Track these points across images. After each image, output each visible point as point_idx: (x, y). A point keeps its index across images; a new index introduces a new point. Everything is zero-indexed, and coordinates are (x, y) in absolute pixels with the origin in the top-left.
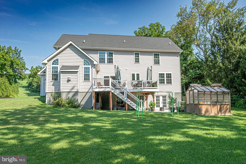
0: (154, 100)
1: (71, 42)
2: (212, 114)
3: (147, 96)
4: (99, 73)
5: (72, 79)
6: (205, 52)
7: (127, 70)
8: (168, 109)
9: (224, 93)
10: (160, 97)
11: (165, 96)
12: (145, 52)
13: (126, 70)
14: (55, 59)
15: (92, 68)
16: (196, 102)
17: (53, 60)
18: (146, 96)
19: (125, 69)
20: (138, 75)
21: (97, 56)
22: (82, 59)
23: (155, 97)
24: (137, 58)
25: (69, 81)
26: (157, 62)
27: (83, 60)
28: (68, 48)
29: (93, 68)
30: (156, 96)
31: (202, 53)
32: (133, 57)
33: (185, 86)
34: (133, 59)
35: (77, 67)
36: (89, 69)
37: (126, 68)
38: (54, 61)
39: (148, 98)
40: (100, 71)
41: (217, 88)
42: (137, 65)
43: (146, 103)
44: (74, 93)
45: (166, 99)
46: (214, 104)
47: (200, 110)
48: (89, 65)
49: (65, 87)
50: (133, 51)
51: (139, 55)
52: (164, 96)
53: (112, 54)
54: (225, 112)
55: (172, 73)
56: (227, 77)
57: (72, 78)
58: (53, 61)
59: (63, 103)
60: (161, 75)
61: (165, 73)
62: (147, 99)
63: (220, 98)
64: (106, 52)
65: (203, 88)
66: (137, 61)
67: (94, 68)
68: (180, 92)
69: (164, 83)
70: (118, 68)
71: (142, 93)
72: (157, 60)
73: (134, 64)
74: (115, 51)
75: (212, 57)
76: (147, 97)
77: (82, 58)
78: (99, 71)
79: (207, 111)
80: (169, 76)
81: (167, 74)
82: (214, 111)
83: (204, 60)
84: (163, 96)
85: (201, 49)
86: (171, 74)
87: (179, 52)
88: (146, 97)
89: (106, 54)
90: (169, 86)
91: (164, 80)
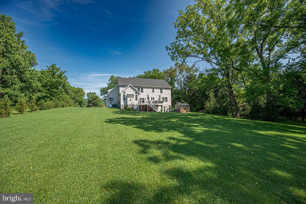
1: (130, 85)
2: (184, 113)
6: (181, 86)
9: (188, 106)
12: (156, 88)
14: (124, 91)
16: (179, 109)
20: (154, 98)
22: (135, 92)
25: (130, 100)
26: (161, 92)
28: (129, 87)
31: (179, 87)
32: (152, 90)
33: (173, 103)
35: (133, 95)
36: (137, 96)
41: (186, 104)
42: (153, 93)
44: (132, 105)
46: (185, 109)
47: (180, 111)
49: (129, 103)
50: (151, 87)
51: (154, 89)
53: (143, 88)
54: (188, 112)
55: (168, 97)
56: (190, 99)
57: (132, 99)
59: (130, 109)
60: (163, 98)
61: (165, 97)
63: (187, 108)
65: (181, 104)
66: (153, 91)
70: (148, 95)
75: (184, 90)
79: (182, 112)
80: (166, 98)
82: (184, 112)
83: (180, 90)
85: (179, 85)
87: (170, 88)
89: (140, 88)
90: (166, 102)
91: (164, 100)
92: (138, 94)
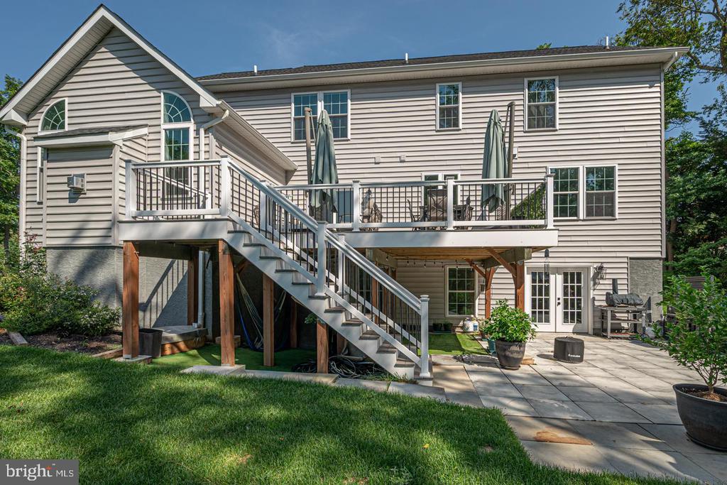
0: (519, 300)
1: (102, 13)
3: (488, 269)
4: (293, 178)
5: (87, 186)
7: (404, 162)
8: (591, 331)
10: (552, 277)
11: (579, 275)
12: (487, 79)
13: (401, 162)
14: (52, 103)
15: (197, 131)
17: (45, 109)
18: (483, 270)
19: (398, 160)
21: (288, 111)
22: (158, 94)
23: (528, 279)
24: (447, 109)
25: (76, 193)
26: (542, 119)
27: (162, 95)
28: (103, 49)
29: (202, 131)
30: (534, 274)
32: (431, 104)
34: (433, 112)
36: (186, 139)
37: (398, 154)
38: (51, 112)
39: (493, 281)
40: (296, 173)
42: (449, 137)
43: (483, 302)
44: (91, 251)
45: (579, 288)
48: (187, 119)
50: (429, 82)
51: (456, 91)
52: (572, 274)
53: (343, 98)
55: (617, 167)
57: (87, 178)
58: (46, 115)
60: (566, 179)
61: (583, 167)
62: (487, 285)
64: (320, 94)
66: (449, 118)
67: (206, 131)
68: (658, 255)
69: (575, 212)
71: (467, 260)
72: (541, 109)
73: (434, 133)
74: (355, 88)
76: (488, 278)
77: (158, 90)
78: (295, 170)
80: (602, 178)
81: (590, 171)
84: (566, 275)
86: (610, 171)
87: (663, 63)
88: (485, 276)
89: (319, 102)
90: (601, 227)
91: (575, 198)
92: (191, 125)
